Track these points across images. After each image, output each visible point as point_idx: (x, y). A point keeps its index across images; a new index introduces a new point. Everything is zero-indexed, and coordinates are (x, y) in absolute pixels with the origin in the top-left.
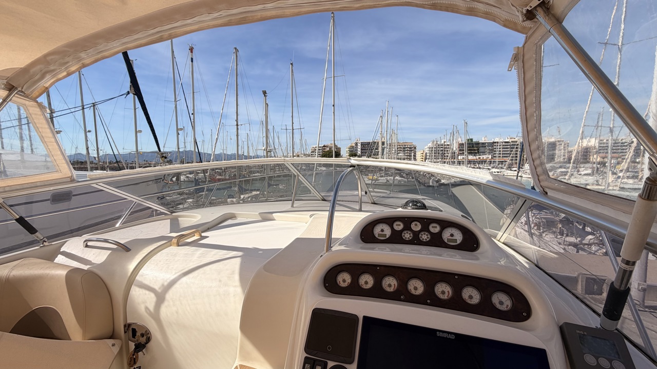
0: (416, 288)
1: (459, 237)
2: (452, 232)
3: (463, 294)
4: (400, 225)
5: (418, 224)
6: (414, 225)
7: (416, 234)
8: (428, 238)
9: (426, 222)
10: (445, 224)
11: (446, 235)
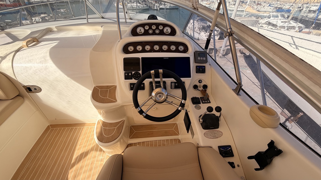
0: (156, 48)
1: (169, 30)
2: (167, 29)
3: (171, 48)
4: (147, 27)
5: (155, 26)
6: (153, 27)
7: (154, 31)
8: (158, 32)
9: (158, 25)
10: (165, 25)
11: (165, 30)
